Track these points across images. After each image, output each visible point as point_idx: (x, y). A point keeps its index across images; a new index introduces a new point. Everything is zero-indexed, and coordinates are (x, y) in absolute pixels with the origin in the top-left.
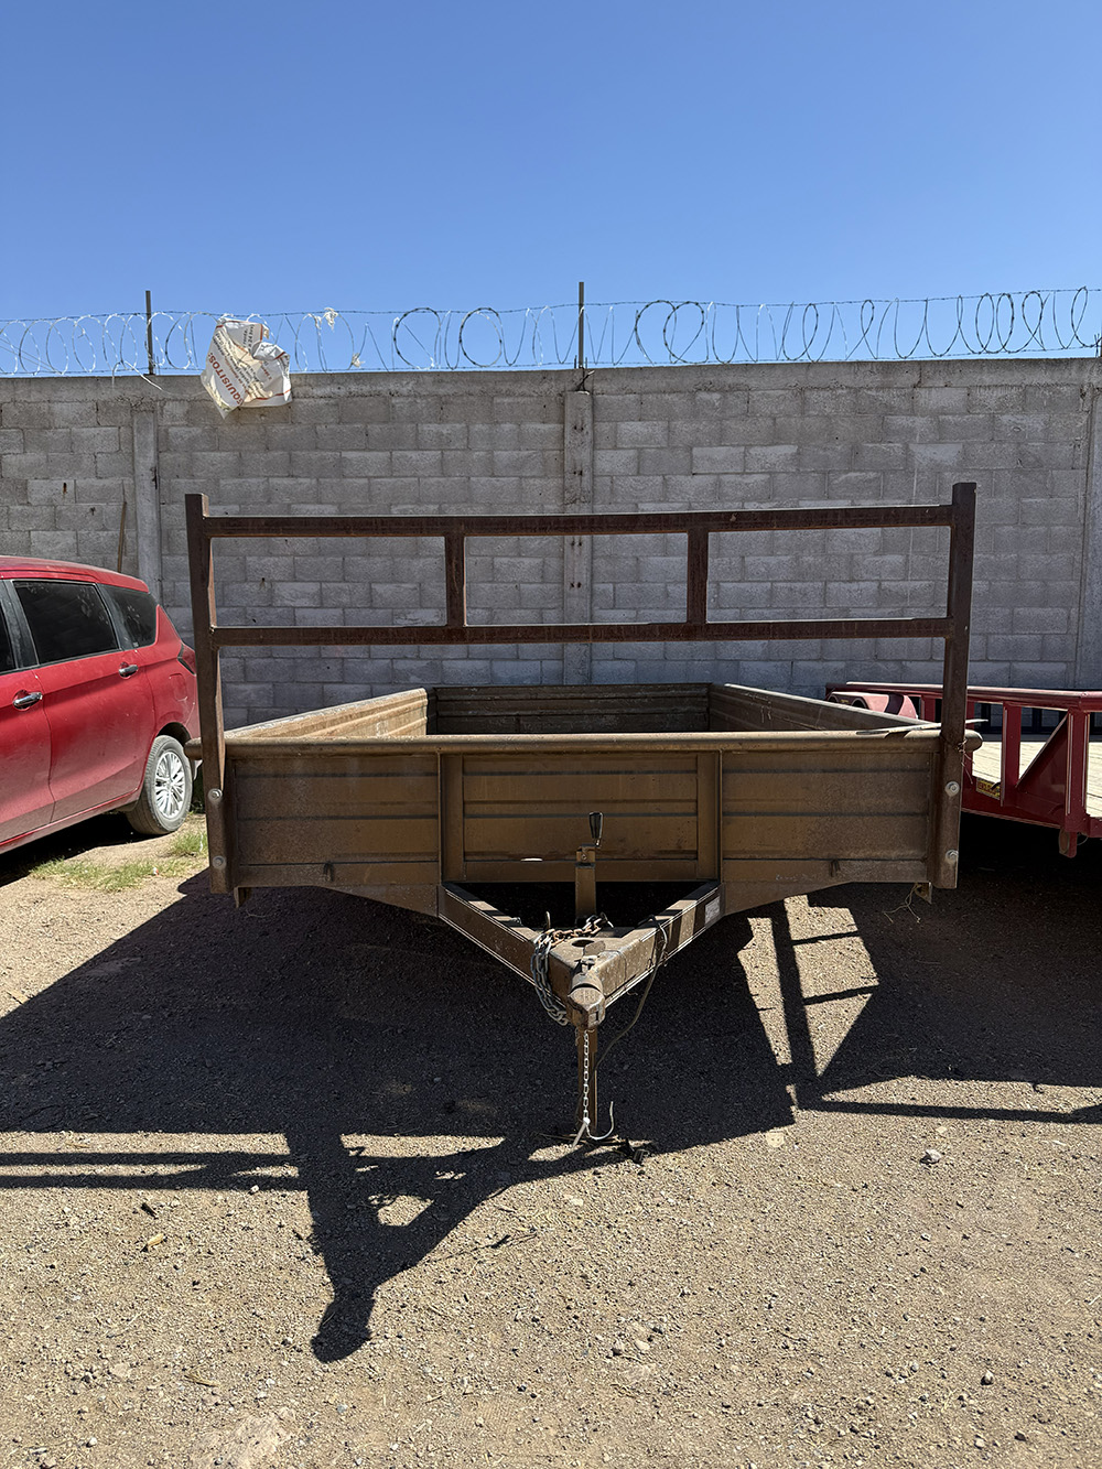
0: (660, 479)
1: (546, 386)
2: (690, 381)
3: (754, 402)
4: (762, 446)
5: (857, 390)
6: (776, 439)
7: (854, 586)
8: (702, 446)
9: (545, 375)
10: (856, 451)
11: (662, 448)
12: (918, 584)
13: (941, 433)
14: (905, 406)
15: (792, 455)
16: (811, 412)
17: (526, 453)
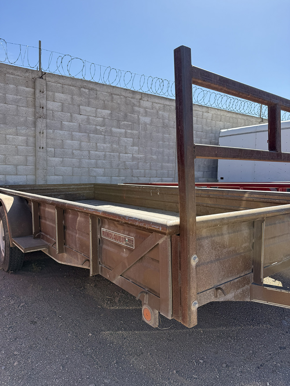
0: (69, 114)
1: (27, 74)
2: (79, 84)
3: (98, 95)
4: (101, 109)
5: (126, 97)
6: (105, 108)
7: (126, 155)
8: (83, 106)
9: (27, 70)
10: (126, 115)
11: (70, 104)
12: (142, 155)
13: (146, 114)
14: (138, 104)
15: (109, 114)
16: (114, 101)
17: (20, 97)
